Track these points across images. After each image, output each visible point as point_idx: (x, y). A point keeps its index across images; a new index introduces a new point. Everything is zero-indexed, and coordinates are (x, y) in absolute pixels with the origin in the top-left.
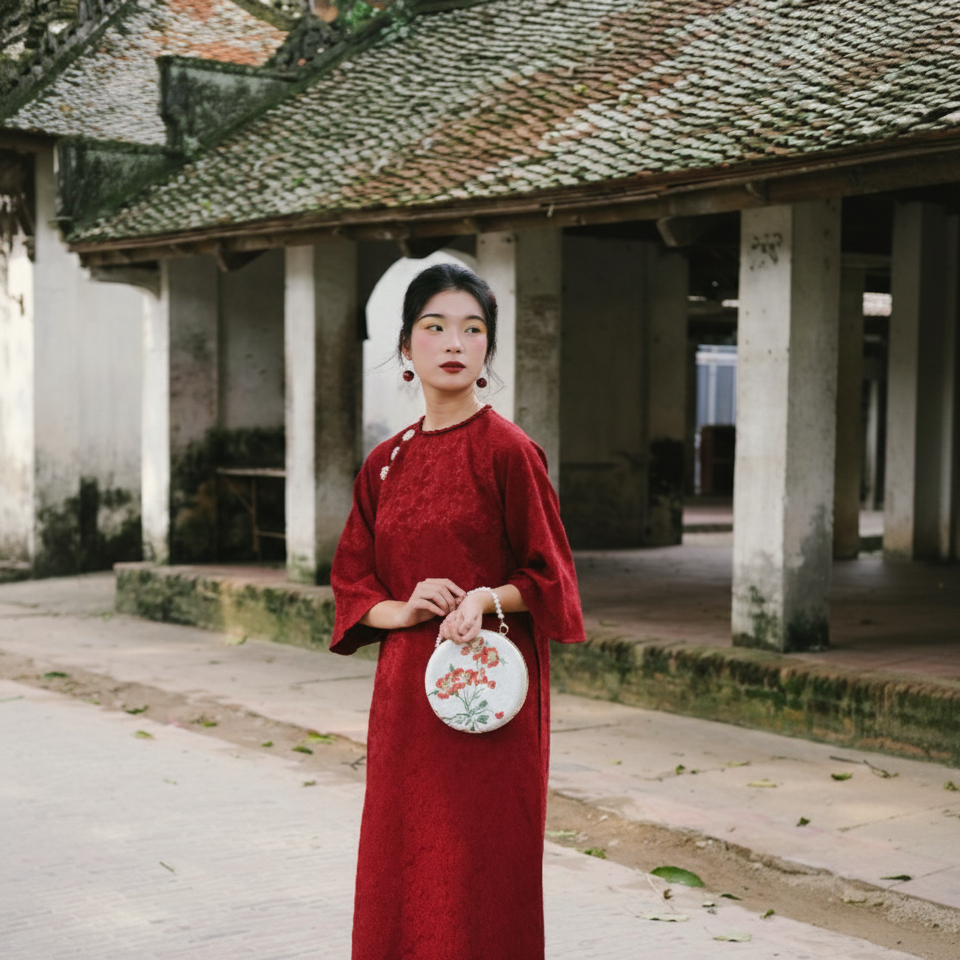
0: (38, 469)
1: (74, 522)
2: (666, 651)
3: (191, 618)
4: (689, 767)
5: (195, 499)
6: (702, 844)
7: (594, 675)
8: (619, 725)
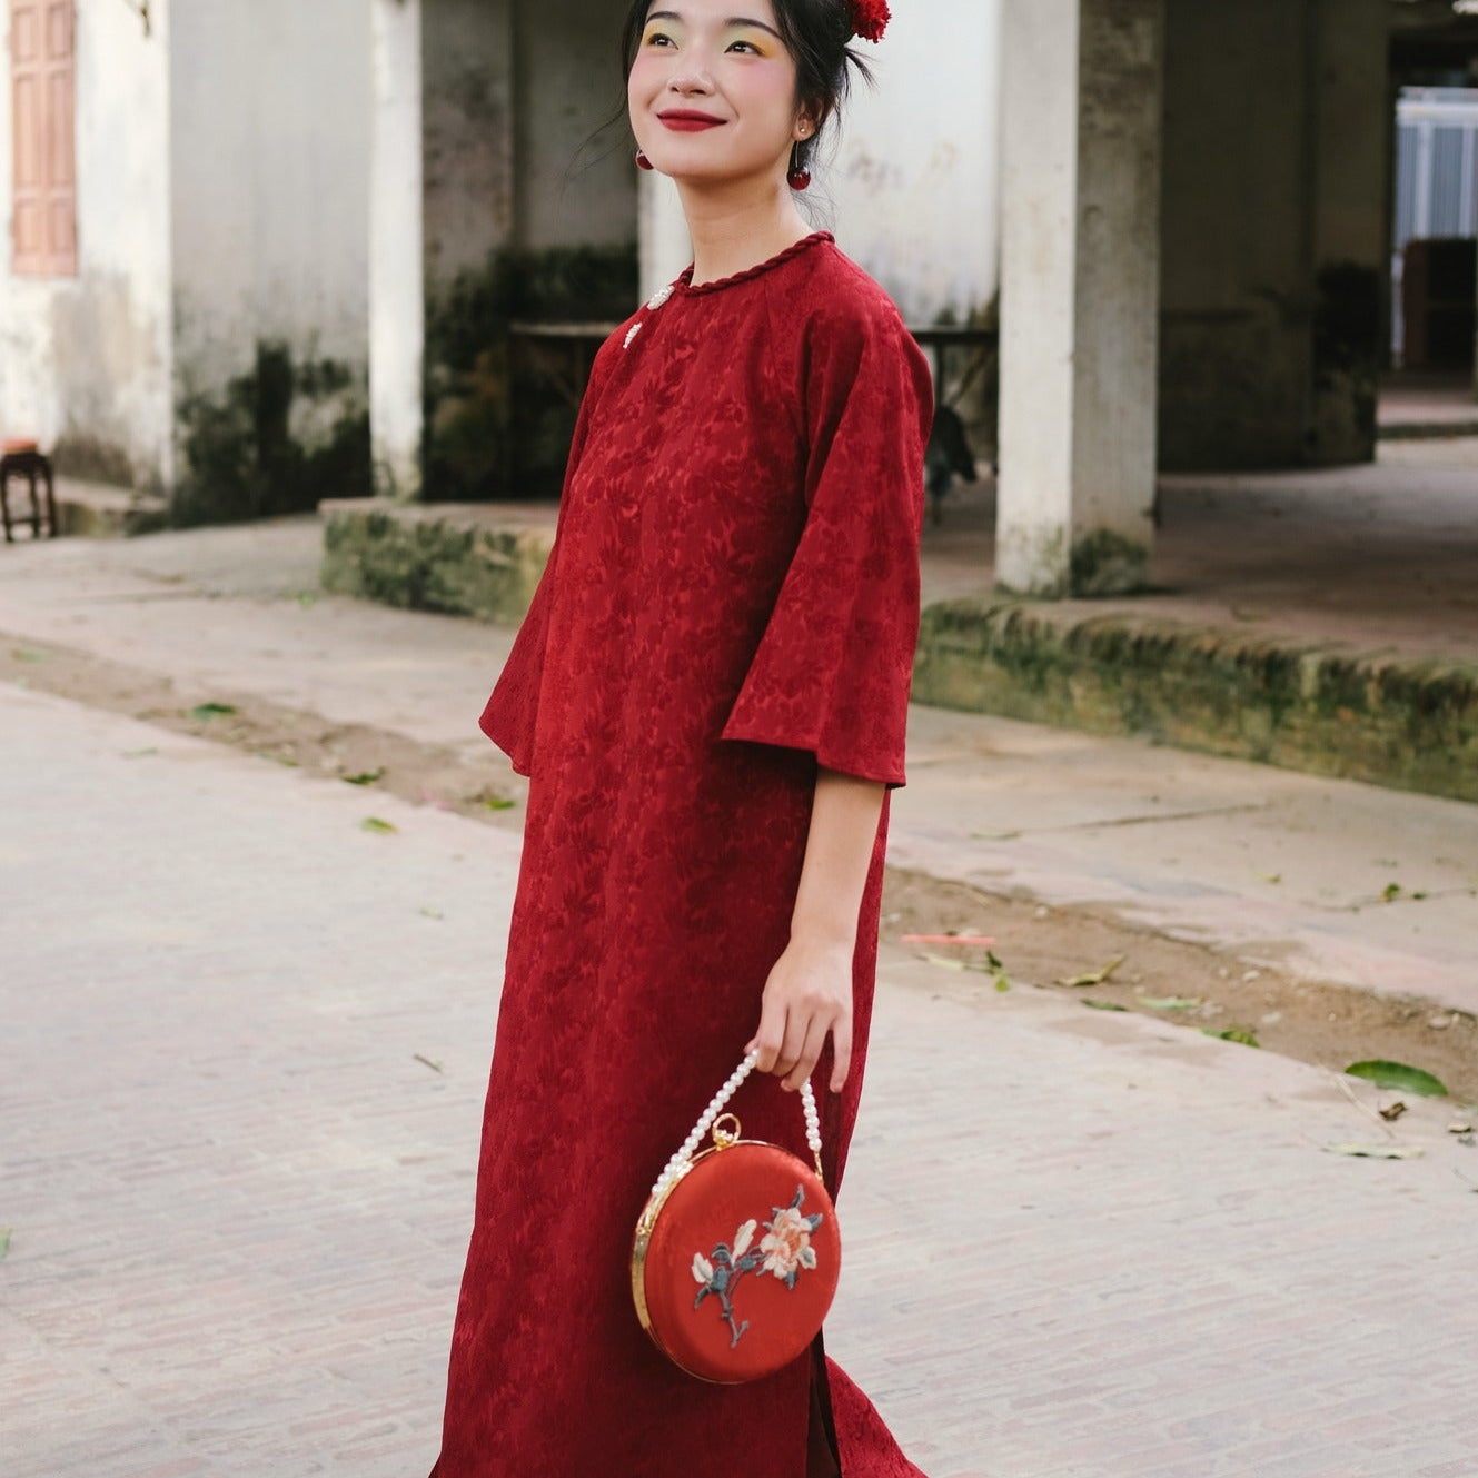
0: (179, 324)
1: (245, 422)
2: (1361, 669)
3: (465, 602)
4: (1409, 887)
5: (469, 379)
6: (1438, 1021)
7: (1222, 711)
8: (1270, 806)
